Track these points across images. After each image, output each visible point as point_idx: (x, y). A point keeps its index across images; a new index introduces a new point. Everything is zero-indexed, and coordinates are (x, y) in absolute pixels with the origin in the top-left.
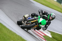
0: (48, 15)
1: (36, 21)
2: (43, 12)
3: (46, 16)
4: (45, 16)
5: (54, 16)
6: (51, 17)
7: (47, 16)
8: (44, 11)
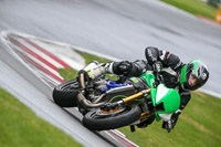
0: (181, 67)
3: (174, 73)
4: (169, 70)
5: (205, 71)
6: (194, 77)
8: (164, 52)
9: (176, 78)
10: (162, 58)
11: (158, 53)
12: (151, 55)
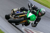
1: (25, 16)
4: (35, 11)
10: (33, 6)
11: (32, 5)
12: (30, 5)
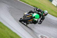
2: (38, 10)
7: (41, 12)
9: (41, 14)
